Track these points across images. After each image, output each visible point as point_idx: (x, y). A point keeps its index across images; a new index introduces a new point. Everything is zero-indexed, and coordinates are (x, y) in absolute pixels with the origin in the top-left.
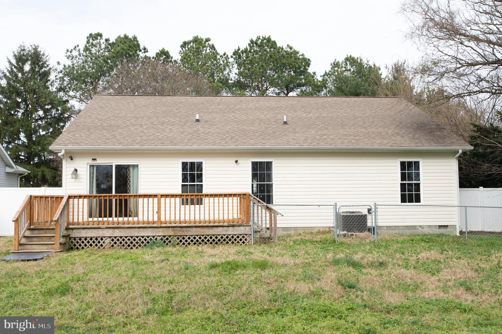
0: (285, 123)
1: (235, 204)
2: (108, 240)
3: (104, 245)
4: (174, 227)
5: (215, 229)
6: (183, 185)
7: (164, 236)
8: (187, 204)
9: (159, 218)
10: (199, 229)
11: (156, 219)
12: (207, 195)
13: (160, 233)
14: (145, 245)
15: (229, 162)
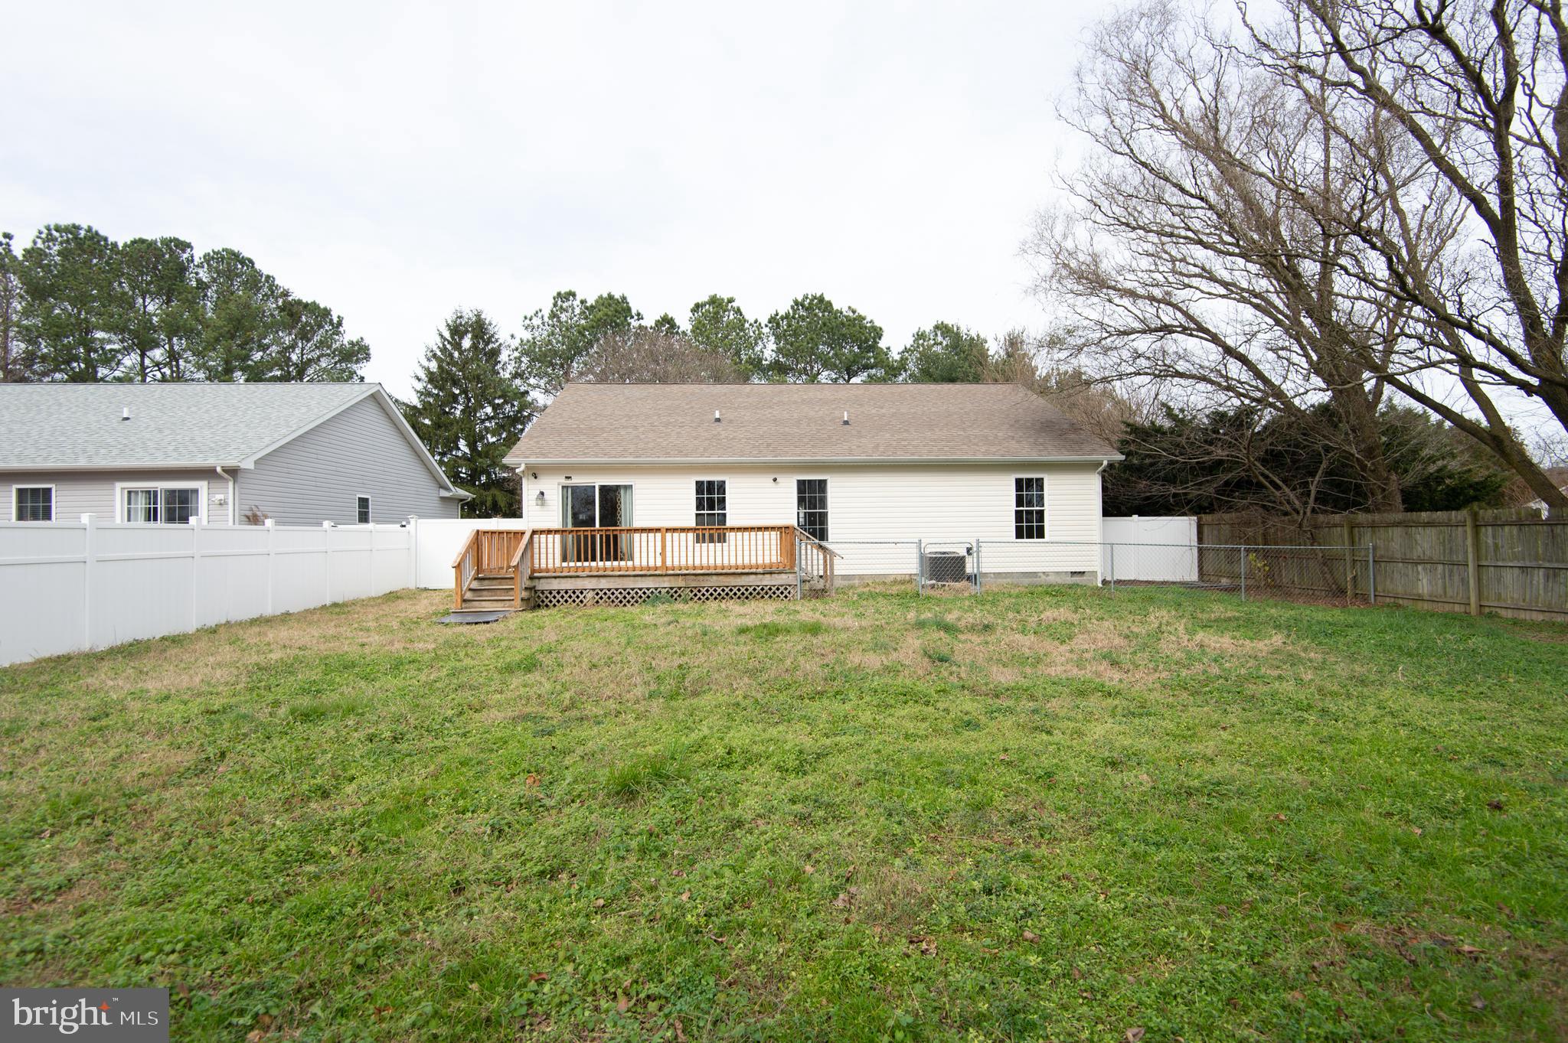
0: (846, 423)
1: (774, 542)
2: (591, 594)
3: (585, 601)
4: (685, 575)
5: (744, 578)
6: (697, 515)
7: (672, 588)
8: (704, 542)
9: (664, 561)
10: (721, 578)
11: (659, 564)
12: (732, 529)
13: (666, 583)
14: (644, 601)
15: (764, 481)
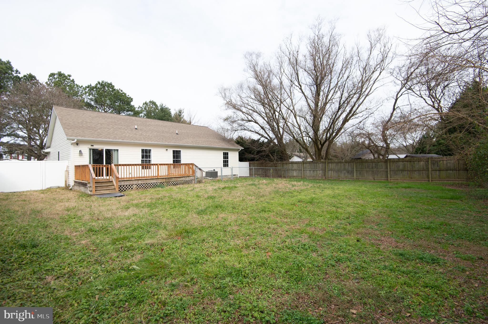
0: (177, 134)
2: (135, 186)
3: (133, 188)
5: (181, 178)
6: (142, 160)
7: (161, 183)
10: (175, 178)
13: (160, 181)
14: (153, 187)
15: (163, 150)
